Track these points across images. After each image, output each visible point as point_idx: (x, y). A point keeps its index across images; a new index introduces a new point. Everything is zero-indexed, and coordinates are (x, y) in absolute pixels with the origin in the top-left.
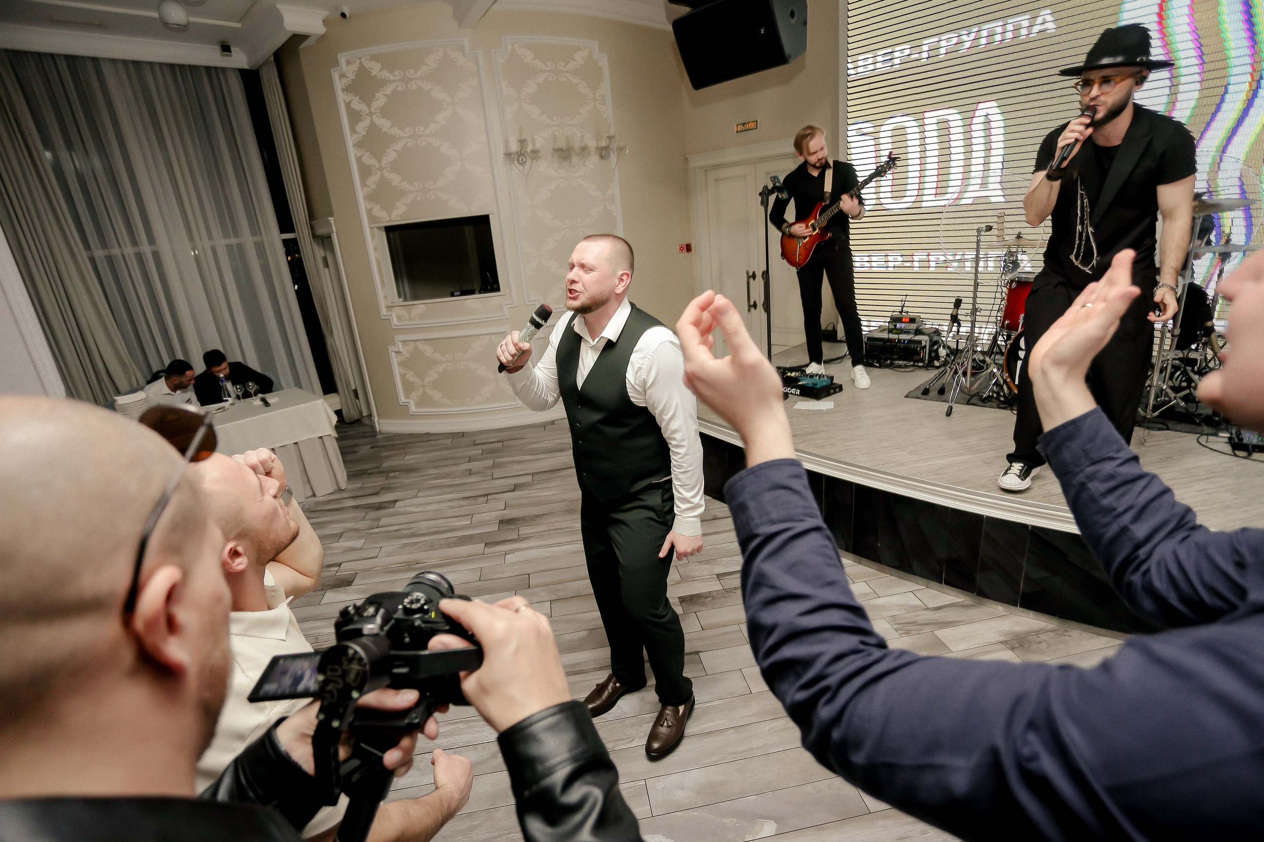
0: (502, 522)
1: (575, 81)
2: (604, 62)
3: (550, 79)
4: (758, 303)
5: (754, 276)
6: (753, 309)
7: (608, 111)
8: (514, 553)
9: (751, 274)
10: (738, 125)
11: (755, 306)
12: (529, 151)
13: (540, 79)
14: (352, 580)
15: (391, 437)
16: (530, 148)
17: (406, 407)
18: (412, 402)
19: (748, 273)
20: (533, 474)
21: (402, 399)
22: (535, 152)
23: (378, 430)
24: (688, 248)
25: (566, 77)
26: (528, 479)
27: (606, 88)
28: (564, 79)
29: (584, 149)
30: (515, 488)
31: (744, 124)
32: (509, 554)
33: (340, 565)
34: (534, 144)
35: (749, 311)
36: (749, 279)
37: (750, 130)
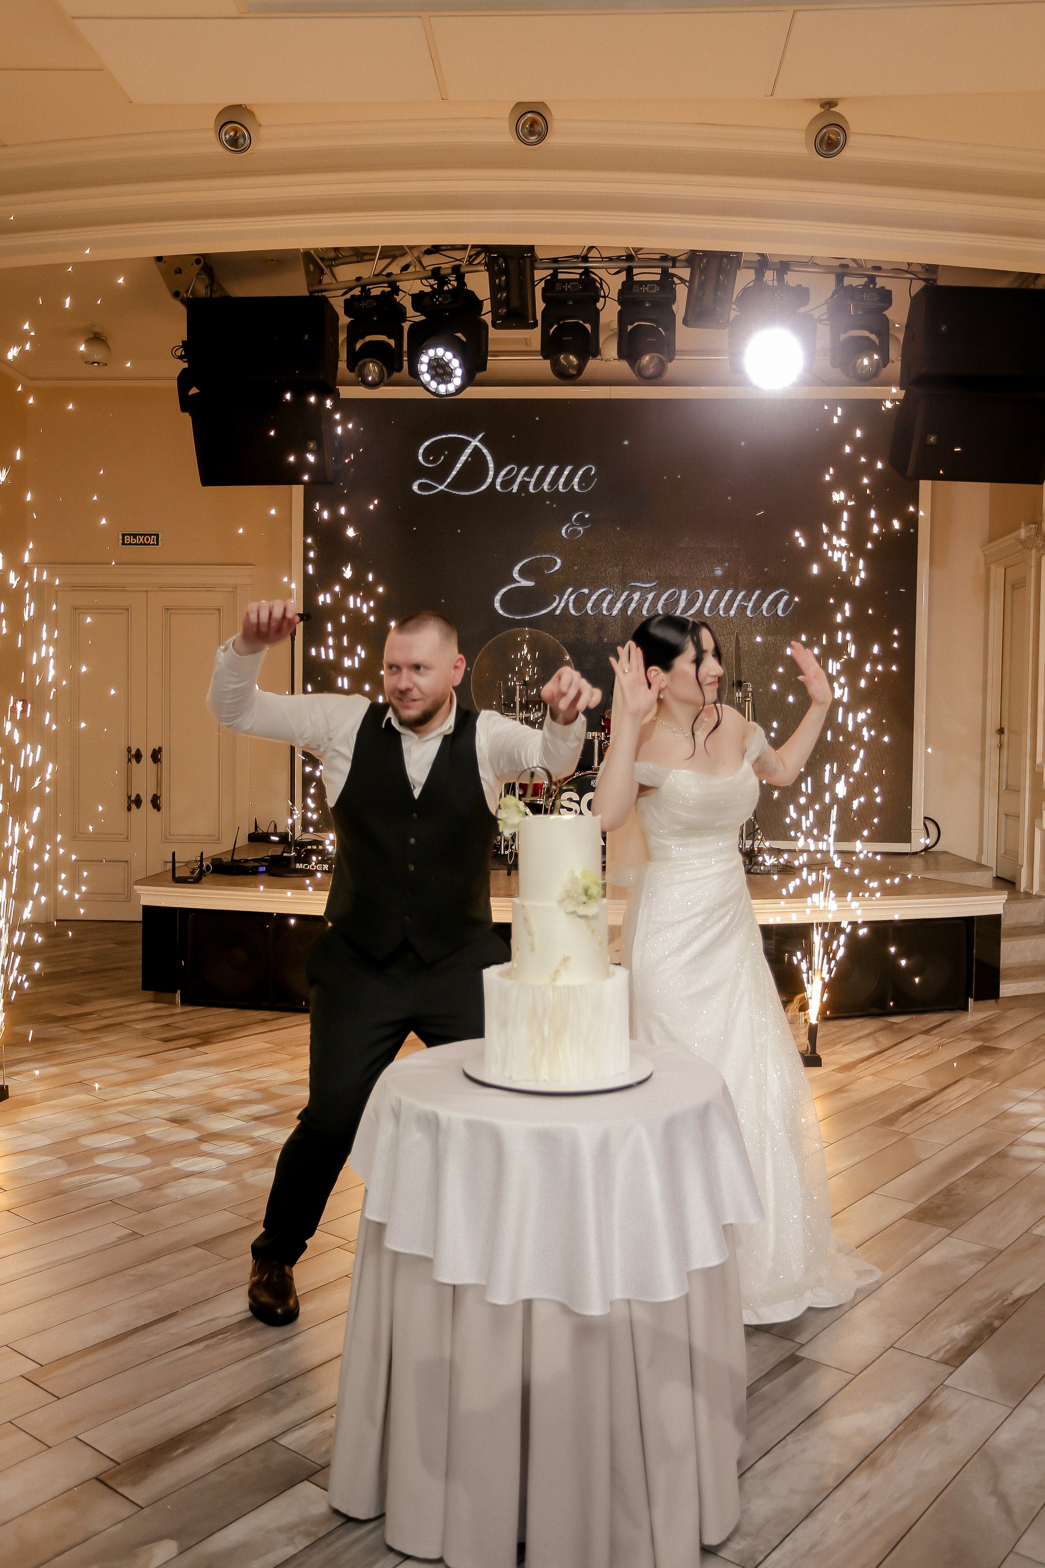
4: (143, 798)
5: (138, 756)
6: (133, 806)
9: (133, 752)
10: (123, 535)
11: (138, 802)
19: (129, 750)
31: (135, 536)
35: (129, 809)
36: (129, 760)
37: (145, 544)
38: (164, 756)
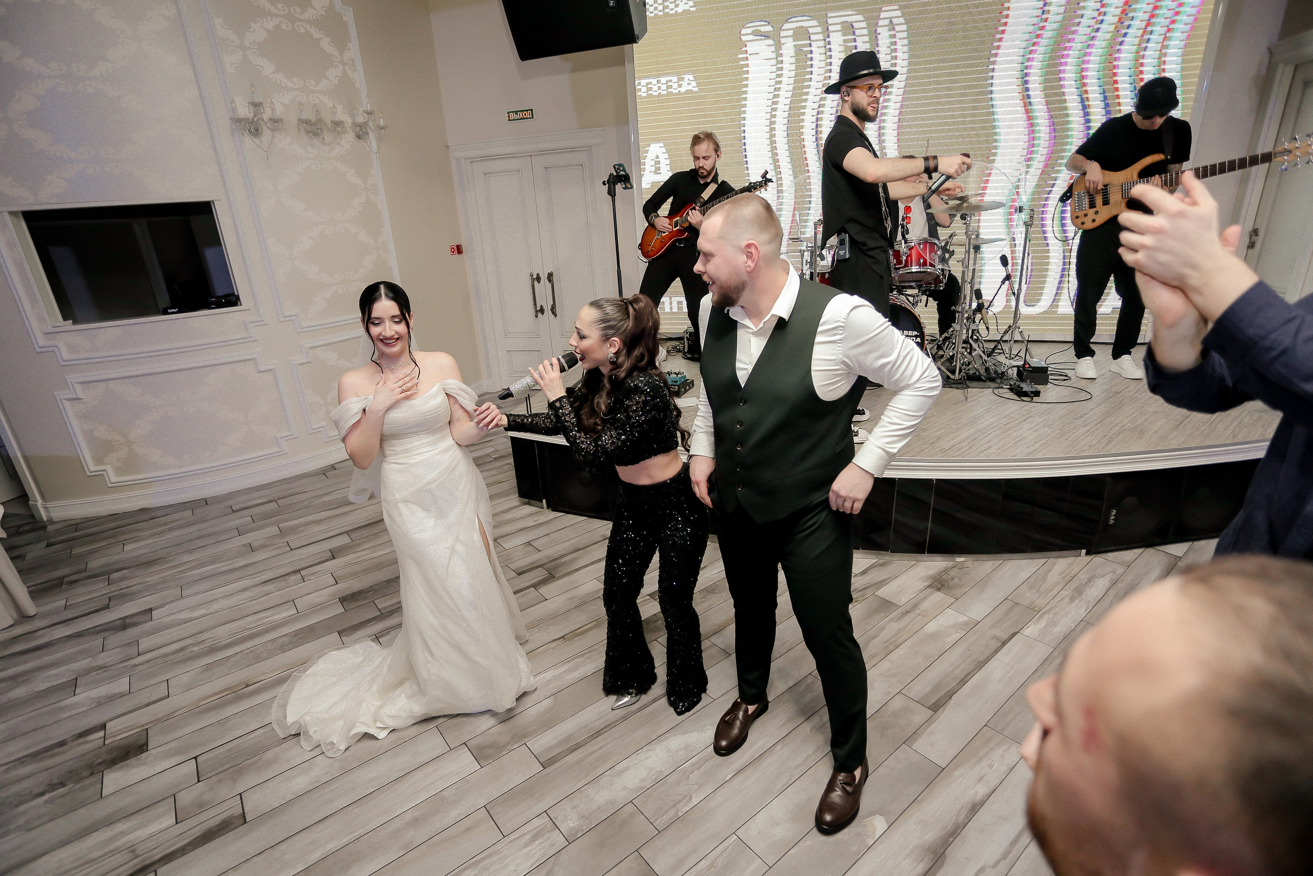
0: (343, 600)
1: (316, 34)
2: (349, 16)
3: (283, 26)
4: (545, 307)
5: (538, 279)
6: (540, 315)
7: (358, 77)
8: (388, 633)
9: (535, 276)
10: (508, 113)
11: (542, 311)
12: (266, 120)
13: (271, 24)
14: (144, 741)
15: (77, 524)
16: (266, 117)
17: (100, 477)
18: (109, 468)
19: (532, 276)
20: (347, 533)
21: (92, 466)
22: (275, 121)
23: (45, 519)
24: (459, 250)
25: (305, 28)
26: (345, 540)
27: (353, 51)
28: (303, 31)
29: (338, 124)
30: (334, 554)
31: (516, 112)
32: (381, 636)
33: (103, 727)
34: (273, 109)
35: (537, 316)
36: (533, 282)
37: (524, 118)
38: (555, 278)
